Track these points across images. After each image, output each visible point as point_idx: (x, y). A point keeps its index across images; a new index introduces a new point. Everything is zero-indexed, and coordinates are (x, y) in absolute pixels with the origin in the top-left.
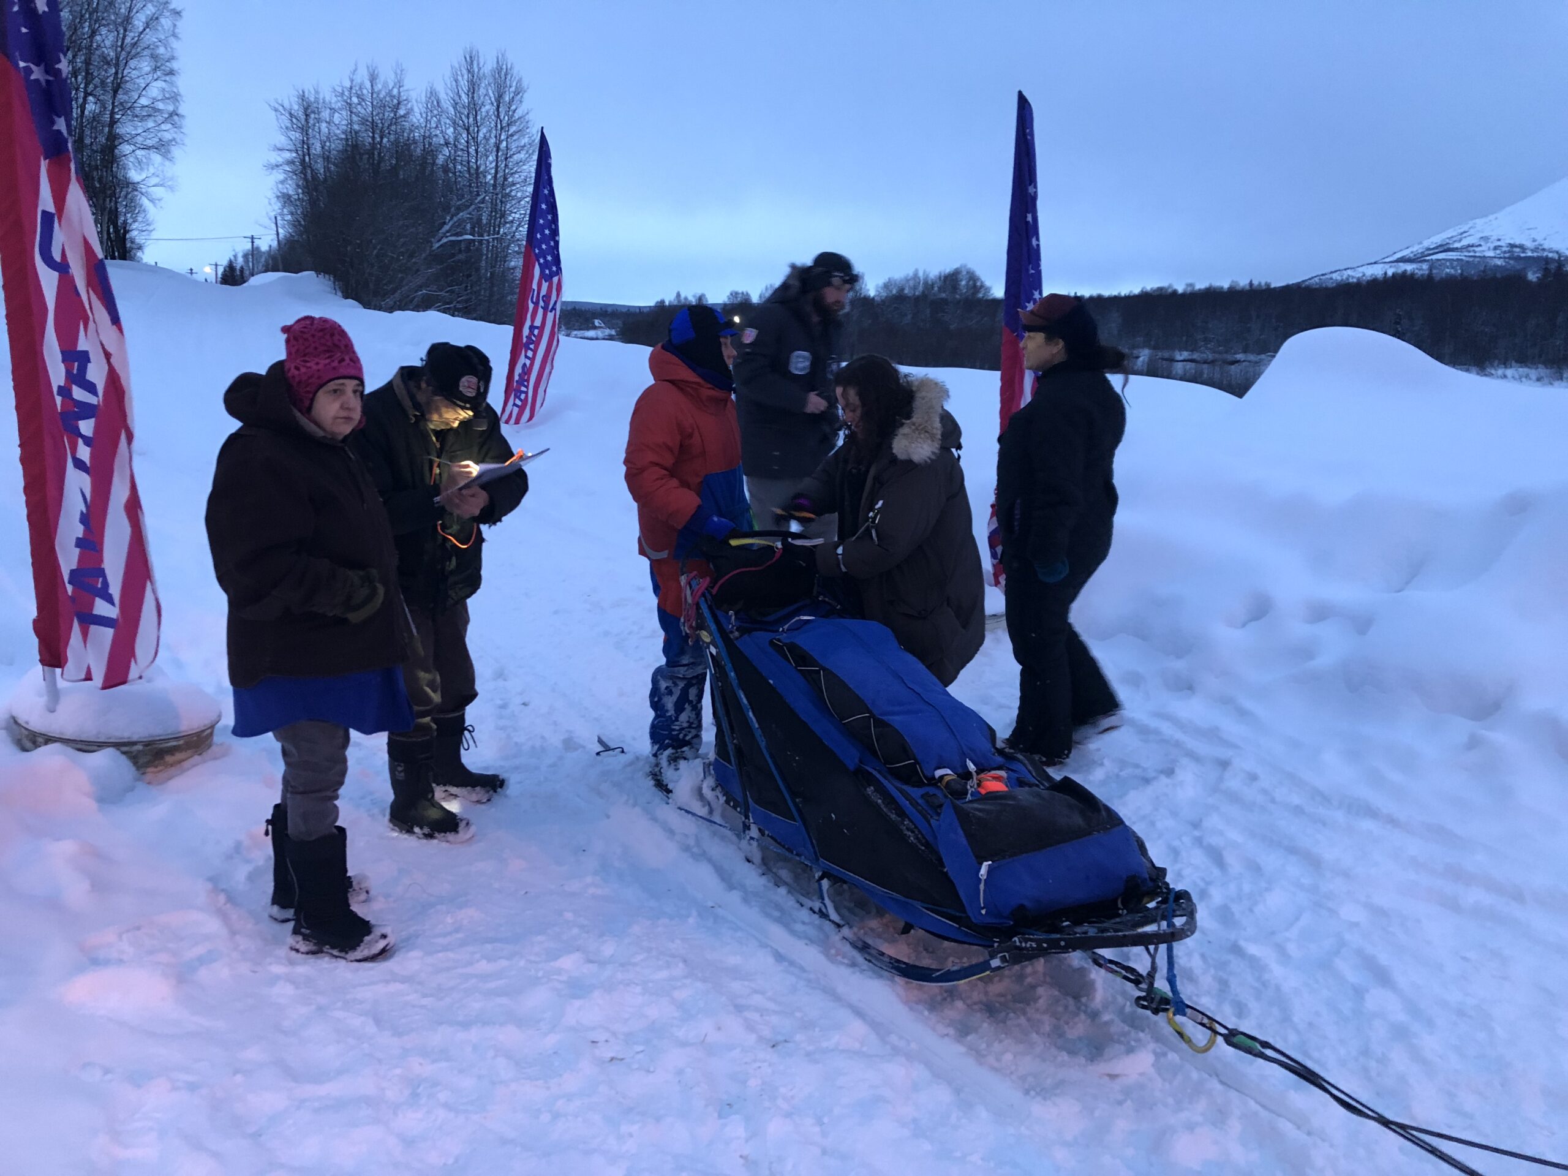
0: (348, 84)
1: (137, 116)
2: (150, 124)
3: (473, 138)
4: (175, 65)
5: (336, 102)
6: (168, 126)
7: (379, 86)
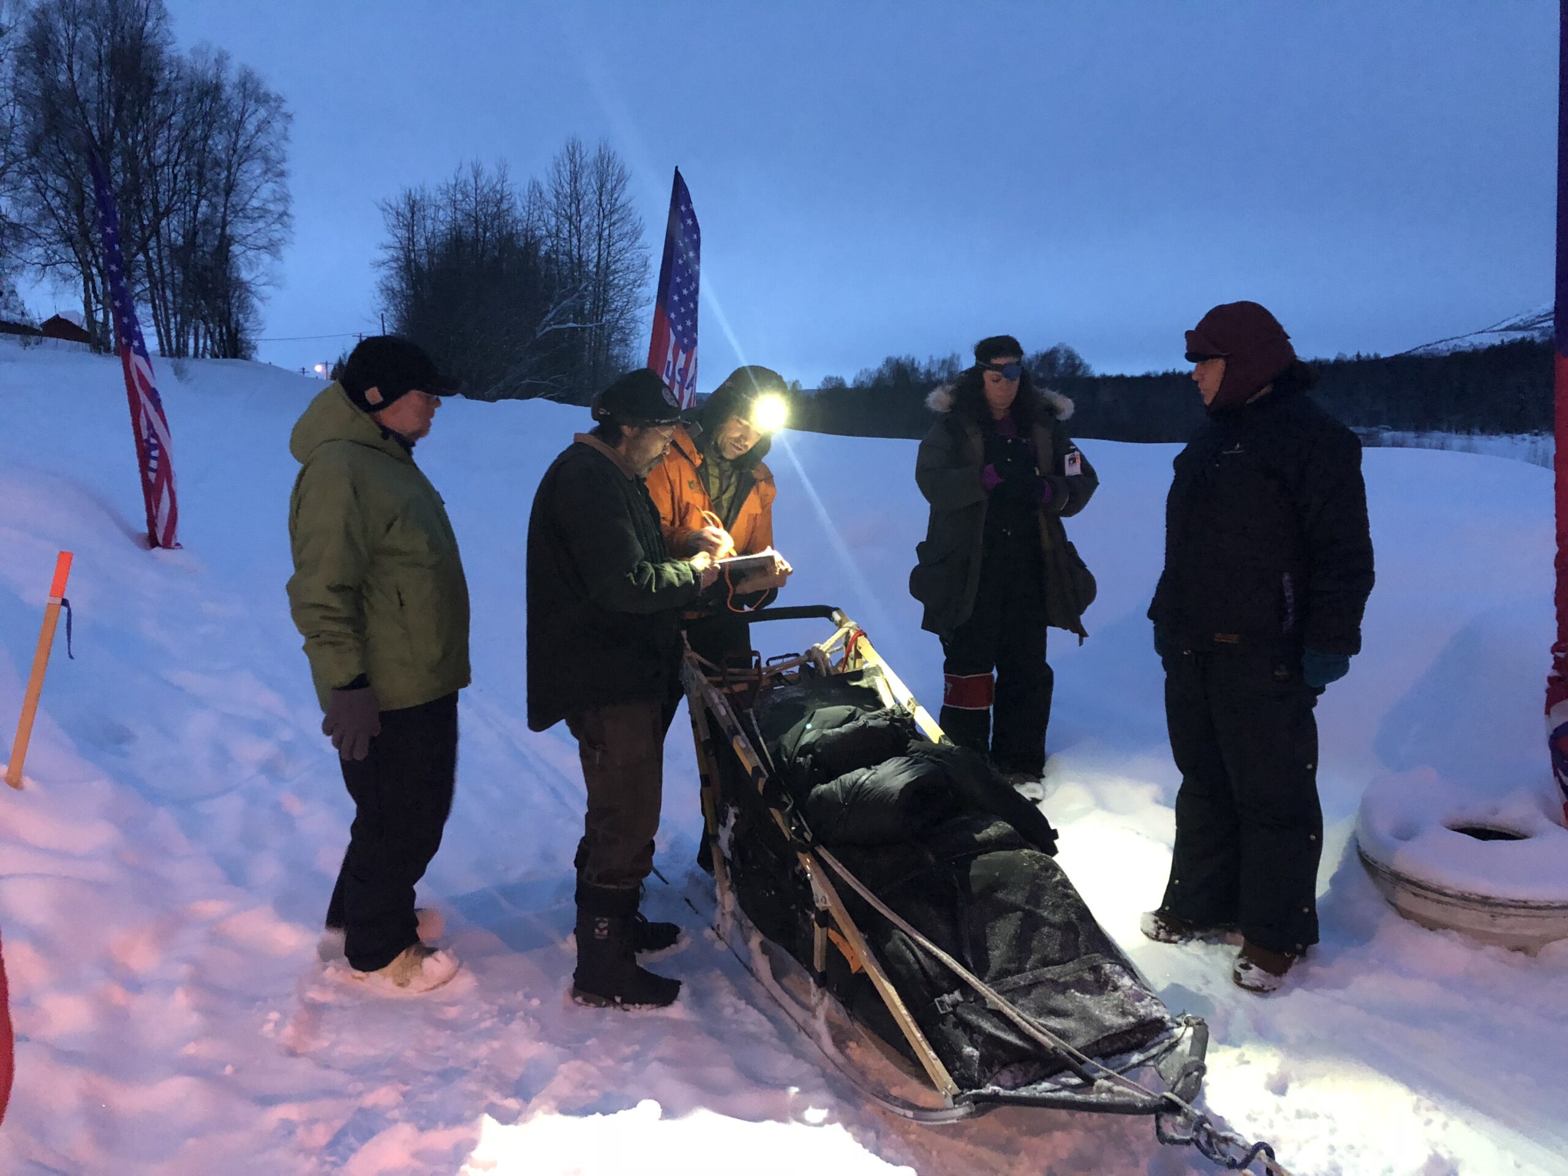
0: (453, 182)
1: (249, 218)
2: (261, 224)
3: (576, 227)
4: (284, 166)
5: (441, 200)
6: (278, 226)
7: (482, 182)
